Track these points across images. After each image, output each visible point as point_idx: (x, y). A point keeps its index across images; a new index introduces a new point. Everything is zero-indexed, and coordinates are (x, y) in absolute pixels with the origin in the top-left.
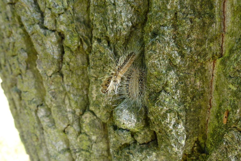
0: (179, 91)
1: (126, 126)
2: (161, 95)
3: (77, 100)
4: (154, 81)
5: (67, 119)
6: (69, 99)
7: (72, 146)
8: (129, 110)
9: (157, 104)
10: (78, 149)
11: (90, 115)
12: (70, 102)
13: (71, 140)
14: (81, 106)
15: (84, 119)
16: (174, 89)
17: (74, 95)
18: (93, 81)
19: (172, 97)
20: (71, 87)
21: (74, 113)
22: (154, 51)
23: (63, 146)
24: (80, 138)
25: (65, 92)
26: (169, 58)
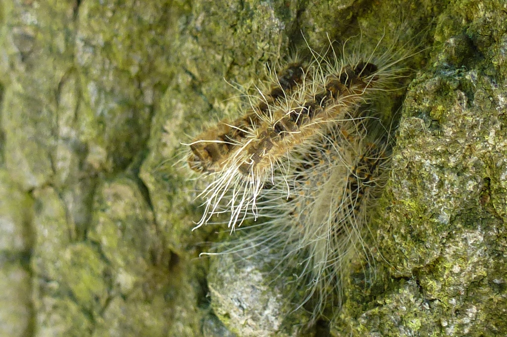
0: (474, 309)
1: (233, 326)
2: (397, 296)
3: (106, 113)
4: (395, 225)
5: (48, 163)
6: (79, 94)
7: (40, 260)
8: (266, 273)
9: (370, 318)
10: (60, 284)
11: (135, 195)
12: (77, 107)
13: (44, 239)
14: (116, 141)
15: (108, 199)
16: (456, 295)
17: (100, 89)
18: (183, 87)
19: (440, 321)
20: (99, 53)
21: (81, 151)
22: (437, 125)
23: (13, 240)
24: (76, 254)
25: (69, 64)
26: (485, 175)
